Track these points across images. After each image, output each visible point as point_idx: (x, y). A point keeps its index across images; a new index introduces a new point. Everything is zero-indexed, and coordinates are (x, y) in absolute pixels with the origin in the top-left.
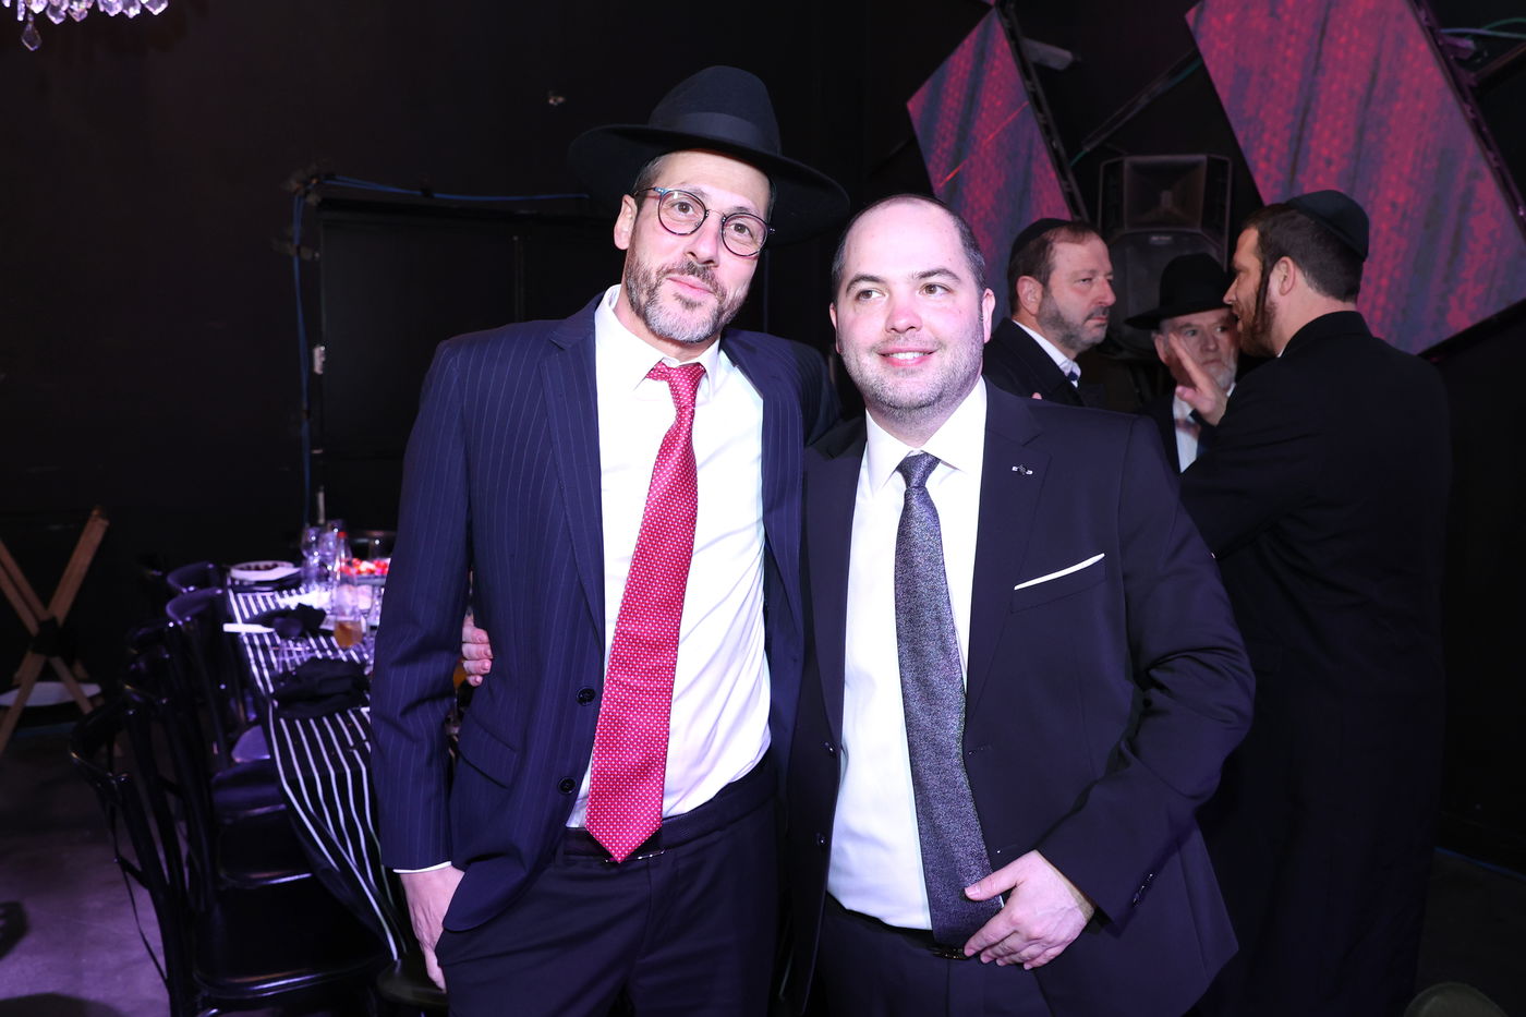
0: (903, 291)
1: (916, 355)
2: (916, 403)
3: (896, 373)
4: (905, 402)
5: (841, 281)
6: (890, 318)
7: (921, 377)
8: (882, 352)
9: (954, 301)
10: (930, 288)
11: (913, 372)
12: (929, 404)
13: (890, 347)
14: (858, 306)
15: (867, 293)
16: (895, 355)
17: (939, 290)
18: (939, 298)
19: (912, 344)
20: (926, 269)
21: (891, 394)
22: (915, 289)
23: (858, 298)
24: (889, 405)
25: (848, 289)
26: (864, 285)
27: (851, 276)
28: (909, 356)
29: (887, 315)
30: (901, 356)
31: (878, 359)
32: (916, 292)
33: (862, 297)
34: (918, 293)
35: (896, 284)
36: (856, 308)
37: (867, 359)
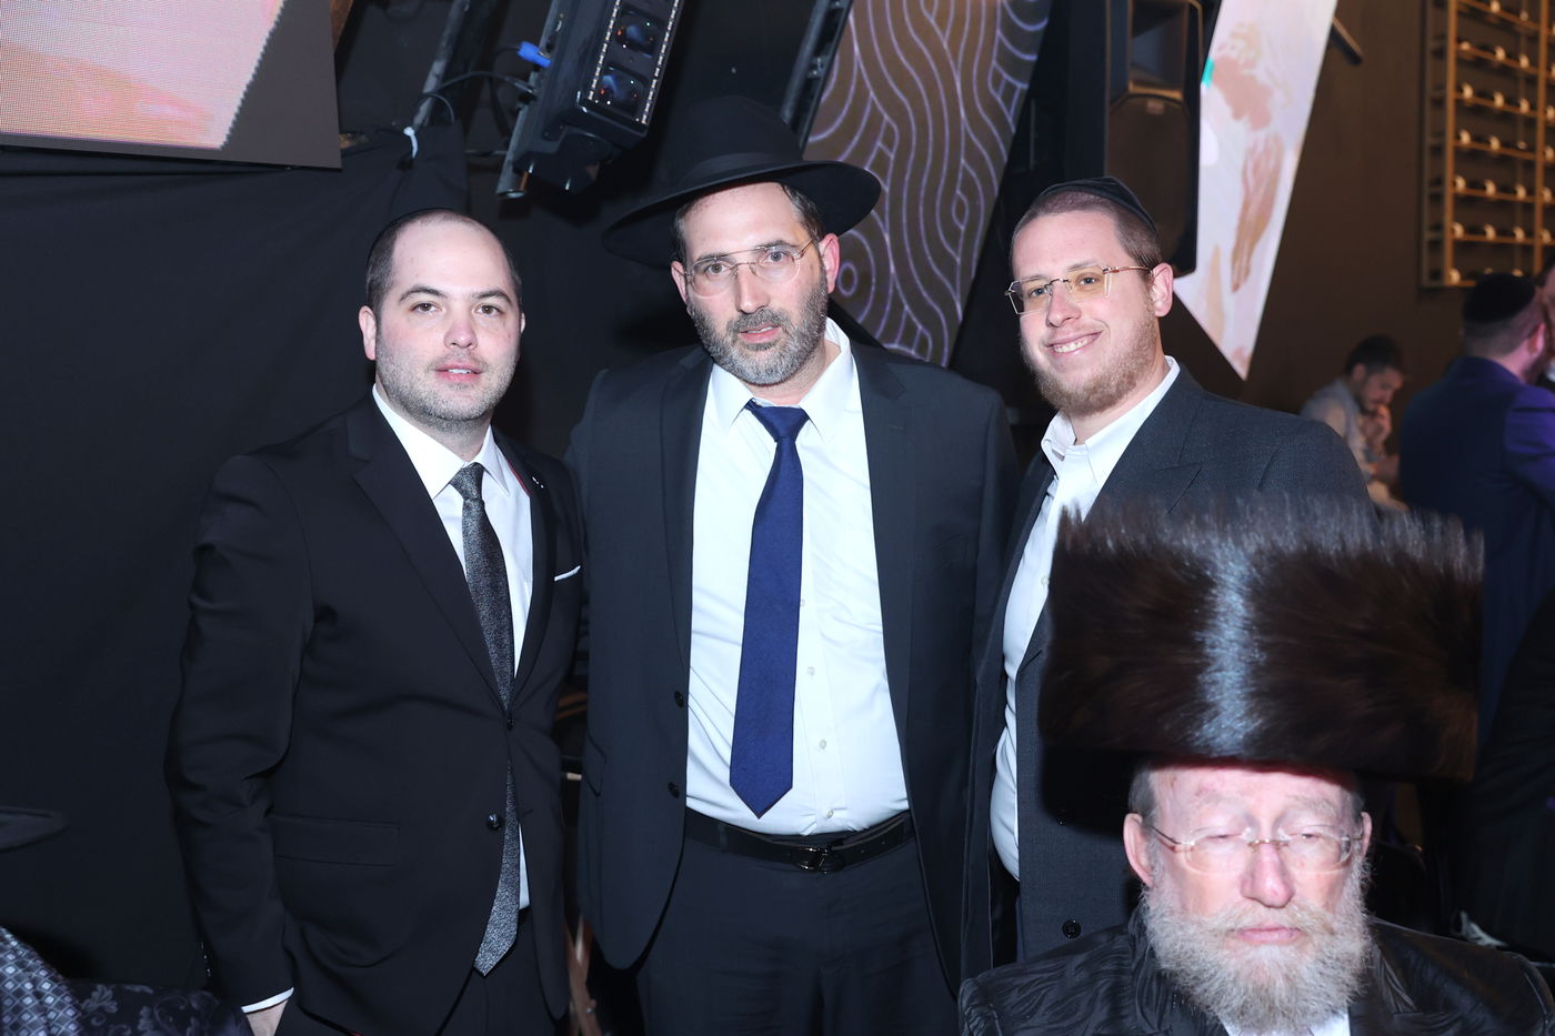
0: (459, 307)
1: (469, 371)
2: (466, 415)
3: (451, 386)
4: (455, 413)
5: (389, 288)
6: (447, 336)
7: (472, 393)
8: (441, 366)
9: (504, 324)
10: (488, 309)
11: (466, 387)
12: (476, 418)
13: (449, 363)
14: (413, 316)
15: (426, 307)
16: (451, 370)
17: (495, 312)
18: (494, 319)
19: (467, 362)
20: (485, 289)
21: (444, 406)
22: (470, 309)
23: (414, 308)
25: (403, 298)
26: (425, 298)
27: (408, 287)
28: (464, 372)
29: (447, 330)
30: (455, 371)
31: (433, 374)
32: (473, 310)
33: (419, 309)
34: (476, 311)
35: (455, 300)
36: (409, 320)
37: (421, 374)
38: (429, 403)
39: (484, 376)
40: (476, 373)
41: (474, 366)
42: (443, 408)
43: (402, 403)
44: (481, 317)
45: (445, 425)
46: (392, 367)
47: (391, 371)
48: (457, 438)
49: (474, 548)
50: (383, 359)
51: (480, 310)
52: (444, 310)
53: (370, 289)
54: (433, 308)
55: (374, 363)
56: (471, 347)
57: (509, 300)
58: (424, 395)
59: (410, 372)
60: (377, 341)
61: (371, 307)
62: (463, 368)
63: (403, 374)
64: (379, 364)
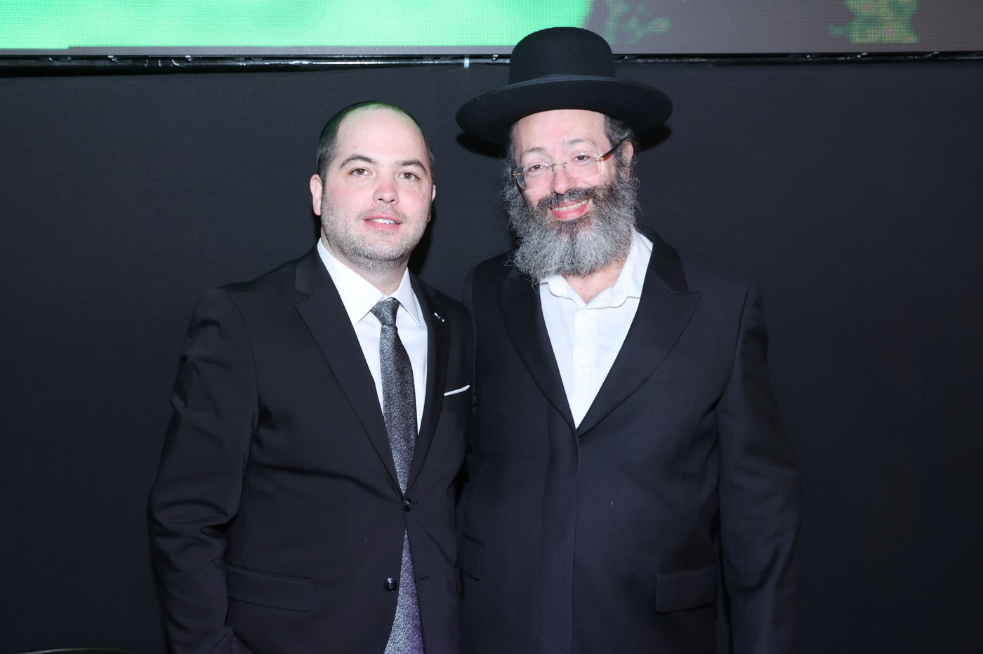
0: (386, 172)
1: (392, 222)
2: (387, 256)
3: (376, 233)
4: (379, 254)
5: (334, 158)
6: (374, 195)
7: (393, 239)
8: (369, 216)
9: (420, 188)
10: (408, 175)
11: (388, 234)
12: (395, 260)
13: (375, 214)
14: (350, 178)
15: (360, 171)
16: (376, 220)
17: (413, 177)
18: (413, 183)
19: (390, 213)
20: (406, 159)
21: (371, 248)
22: (394, 174)
23: (351, 173)
24: (367, 257)
25: (343, 165)
26: (360, 164)
27: (348, 155)
28: (387, 222)
29: (376, 188)
30: (381, 221)
31: (362, 222)
32: (397, 176)
33: (355, 173)
34: (399, 175)
35: (383, 166)
36: (347, 181)
37: (352, 222)
38: (359, 245)
39: (402, 227)
40: (398, 223)
41: (395, 217)
42: (369, 249)
43: (339, 246)
44: (403, 182)
45: (370, 265)
46: (332, 218)
47: (331, 221)
48: (380, 277)
49: (388, 363)
50: (326, 212)
51: (402, 176)
52: (374, 174)
53: (319, 161)
54: (366, 173)
55: (320, 217)
56: (394, 203)
57: (425, 170)
58: (355, 239)
59: (345, 220)
60: (322, 199)
61: (320, 176)
62: (387, 218)
63: (340, 223)
64: (323, 217)
